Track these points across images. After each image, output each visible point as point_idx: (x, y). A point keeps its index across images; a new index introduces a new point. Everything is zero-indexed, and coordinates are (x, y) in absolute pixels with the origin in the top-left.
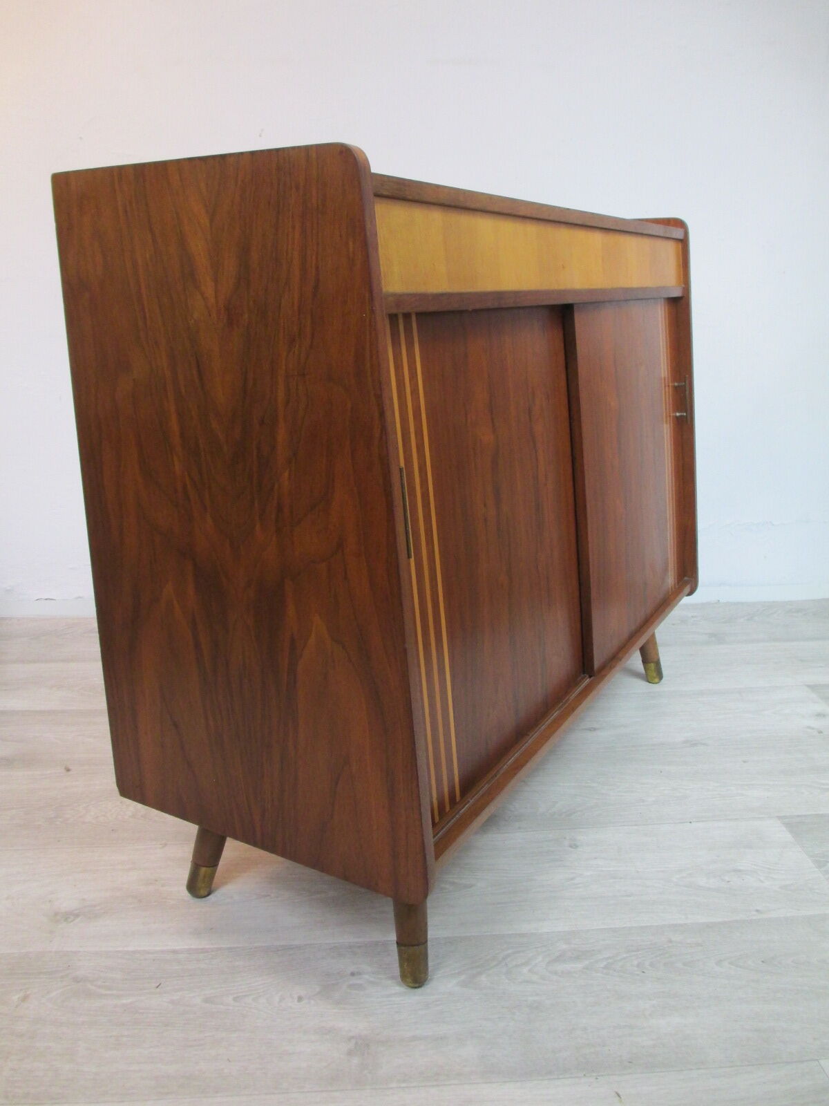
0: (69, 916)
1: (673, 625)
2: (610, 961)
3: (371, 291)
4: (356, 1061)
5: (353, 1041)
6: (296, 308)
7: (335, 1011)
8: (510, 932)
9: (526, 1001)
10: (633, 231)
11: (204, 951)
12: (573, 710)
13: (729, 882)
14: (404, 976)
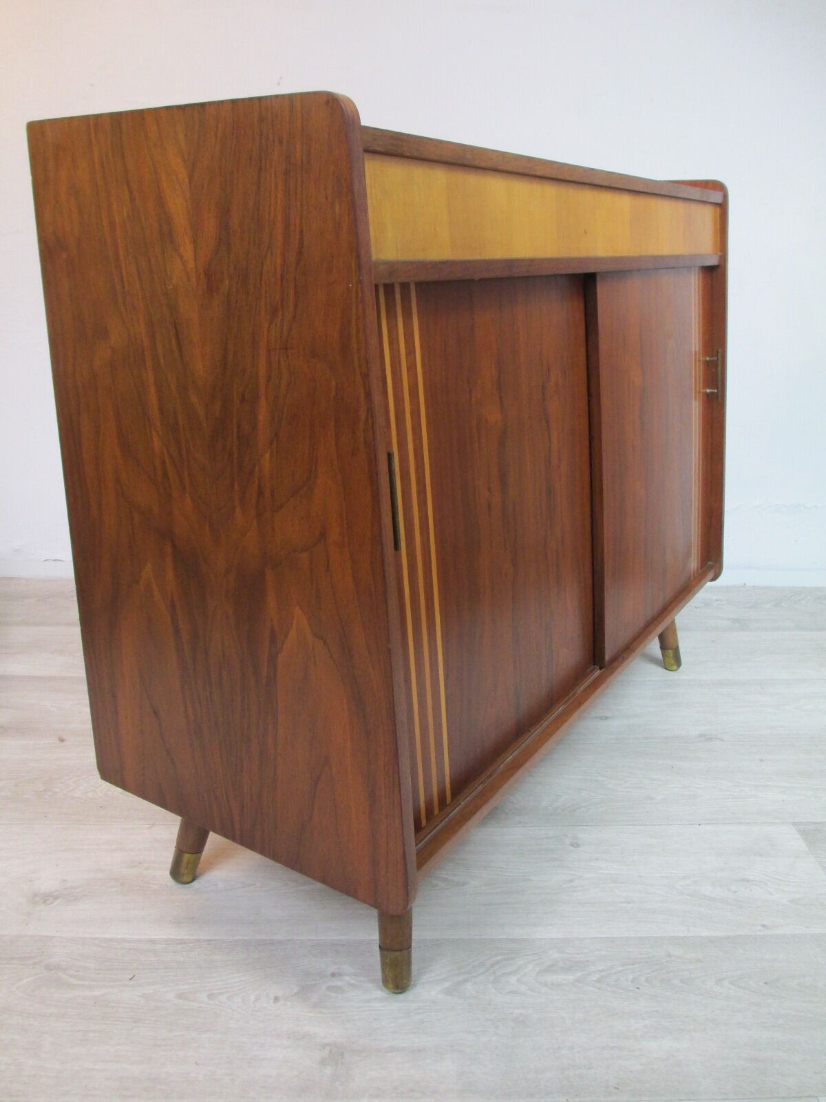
0: (47, 898)
1: (696, 608)
2: (603, 974)
3: (358, 257)
4: (328, 1070)
5: (327, 1050)
6: (279, 276)
7: (312, 1015)
8: (501, 937)
9: (512, 1014)
10: (667, 193)
11: (182, 942)
12: (580, 704)
13: (736, 892)
14: (385, 982)
